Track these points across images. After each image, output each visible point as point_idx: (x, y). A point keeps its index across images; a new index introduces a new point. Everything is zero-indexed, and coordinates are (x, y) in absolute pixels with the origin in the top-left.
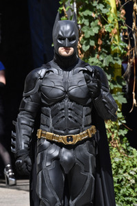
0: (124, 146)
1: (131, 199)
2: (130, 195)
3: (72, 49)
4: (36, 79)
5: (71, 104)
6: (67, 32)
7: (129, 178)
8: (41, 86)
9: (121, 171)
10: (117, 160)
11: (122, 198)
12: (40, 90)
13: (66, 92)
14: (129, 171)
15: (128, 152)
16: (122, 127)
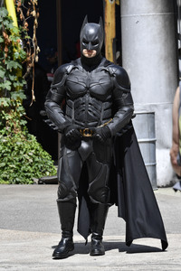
0: (24, 133)
1: (29, 174)
2: (29, 171)
3: (95, 52)
4: (63, 74)
5: (91, 99)
6: (91, 36)
7: (28, 158)
8: (66, 81)
9: (21, 152)
10: (19, 144)
11: (22, 174)
12: (65, 84)
13: (88, 88)
14: (28, 152)
15: (27, 138)
16: (23, 118)
